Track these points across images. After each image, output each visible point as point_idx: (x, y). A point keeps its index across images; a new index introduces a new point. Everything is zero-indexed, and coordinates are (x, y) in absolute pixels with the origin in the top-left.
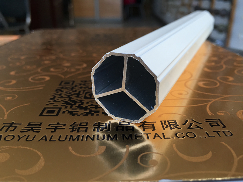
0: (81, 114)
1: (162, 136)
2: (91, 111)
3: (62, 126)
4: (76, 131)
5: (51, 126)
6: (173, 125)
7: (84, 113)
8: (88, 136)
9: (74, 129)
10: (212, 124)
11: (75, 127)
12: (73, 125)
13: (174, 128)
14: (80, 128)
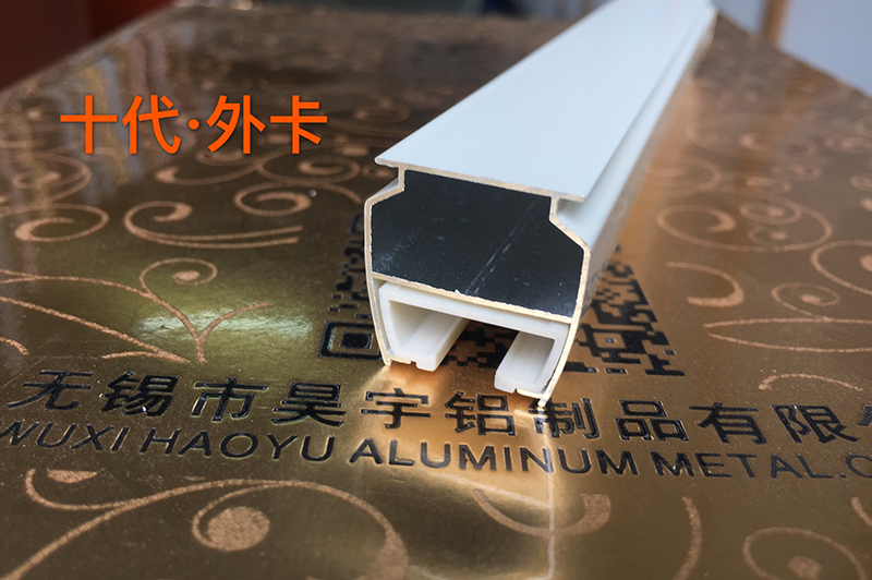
0: (470, 359)
1: (800, 470)
4: (476, 429)
5: (379, 403)
6: (825, 423)
7: (481, 355)
8: (524, 452)
9: (466, 422)
11: (466, 413)
12: (457, 404)
13: (831, 438)
14: (486, 420)
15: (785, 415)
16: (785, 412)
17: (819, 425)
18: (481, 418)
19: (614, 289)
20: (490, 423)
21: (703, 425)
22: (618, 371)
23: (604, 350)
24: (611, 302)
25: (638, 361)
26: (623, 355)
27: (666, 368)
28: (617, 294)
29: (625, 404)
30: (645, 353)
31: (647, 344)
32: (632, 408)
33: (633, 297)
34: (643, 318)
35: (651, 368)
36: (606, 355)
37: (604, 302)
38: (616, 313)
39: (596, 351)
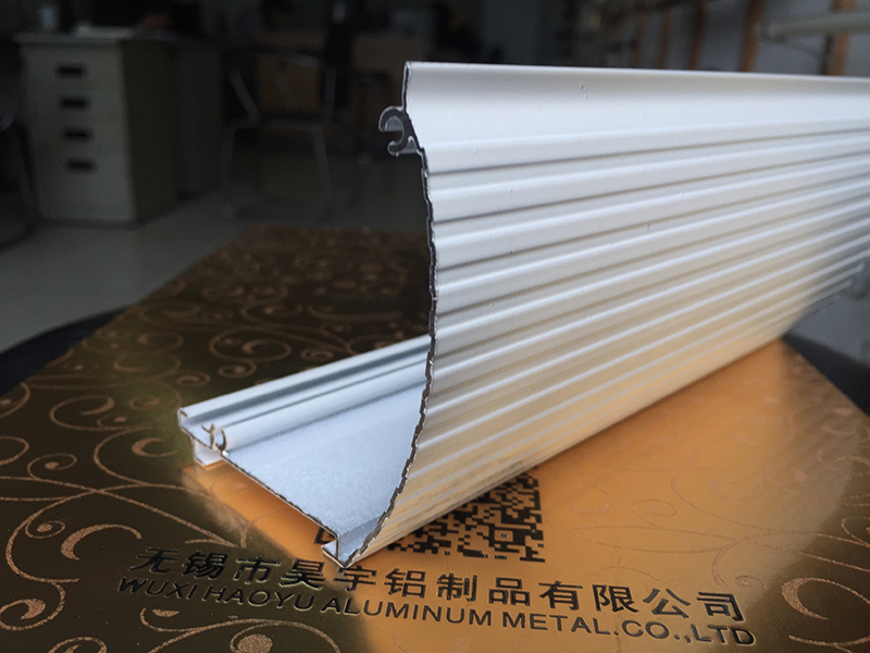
0: (410, 546)
1: (592, 628)
2: (431, 539)
3: (367, 576)
4: (401, 592)
5: (346, 575)
6: (621, 599)
7: (416, 543)
8: (427, 609)
9: (396, 587)
10: (712, 608)
11: (398, 582)
12: (394, 576)
13: (622, 608)
14: (409, 587)
15: (598, 591)
16: (599, 590)
17: (617, 600)
18: (406, 585)
19: (520, 498)
20: (410, 589)
21: (543, 596)
22: (502, 557)
23: (498, 542)
24: (515, 507)
25: (517, 551)
26: (509, 547)
27: (534, 556)
28: (521, 502)
29: (499, 580)
30: (523, 544)
31: (528, 540)
32: (503, 583)
33: (532, 504)
34: (533, 520)
35: (524, 556)
36: (498, 546)
37: (510, 507)
38: (515, 515)
39: (492, 542)
